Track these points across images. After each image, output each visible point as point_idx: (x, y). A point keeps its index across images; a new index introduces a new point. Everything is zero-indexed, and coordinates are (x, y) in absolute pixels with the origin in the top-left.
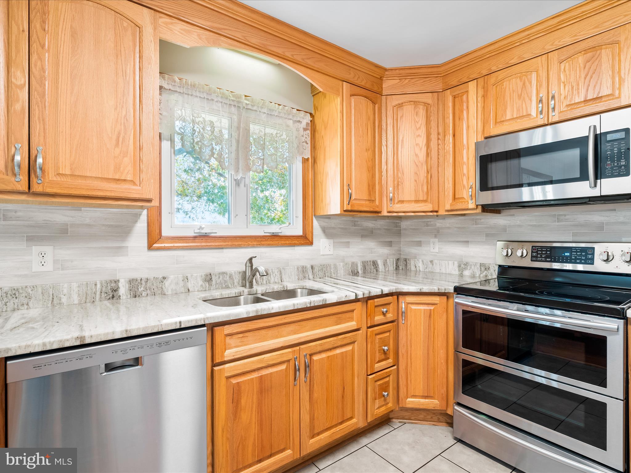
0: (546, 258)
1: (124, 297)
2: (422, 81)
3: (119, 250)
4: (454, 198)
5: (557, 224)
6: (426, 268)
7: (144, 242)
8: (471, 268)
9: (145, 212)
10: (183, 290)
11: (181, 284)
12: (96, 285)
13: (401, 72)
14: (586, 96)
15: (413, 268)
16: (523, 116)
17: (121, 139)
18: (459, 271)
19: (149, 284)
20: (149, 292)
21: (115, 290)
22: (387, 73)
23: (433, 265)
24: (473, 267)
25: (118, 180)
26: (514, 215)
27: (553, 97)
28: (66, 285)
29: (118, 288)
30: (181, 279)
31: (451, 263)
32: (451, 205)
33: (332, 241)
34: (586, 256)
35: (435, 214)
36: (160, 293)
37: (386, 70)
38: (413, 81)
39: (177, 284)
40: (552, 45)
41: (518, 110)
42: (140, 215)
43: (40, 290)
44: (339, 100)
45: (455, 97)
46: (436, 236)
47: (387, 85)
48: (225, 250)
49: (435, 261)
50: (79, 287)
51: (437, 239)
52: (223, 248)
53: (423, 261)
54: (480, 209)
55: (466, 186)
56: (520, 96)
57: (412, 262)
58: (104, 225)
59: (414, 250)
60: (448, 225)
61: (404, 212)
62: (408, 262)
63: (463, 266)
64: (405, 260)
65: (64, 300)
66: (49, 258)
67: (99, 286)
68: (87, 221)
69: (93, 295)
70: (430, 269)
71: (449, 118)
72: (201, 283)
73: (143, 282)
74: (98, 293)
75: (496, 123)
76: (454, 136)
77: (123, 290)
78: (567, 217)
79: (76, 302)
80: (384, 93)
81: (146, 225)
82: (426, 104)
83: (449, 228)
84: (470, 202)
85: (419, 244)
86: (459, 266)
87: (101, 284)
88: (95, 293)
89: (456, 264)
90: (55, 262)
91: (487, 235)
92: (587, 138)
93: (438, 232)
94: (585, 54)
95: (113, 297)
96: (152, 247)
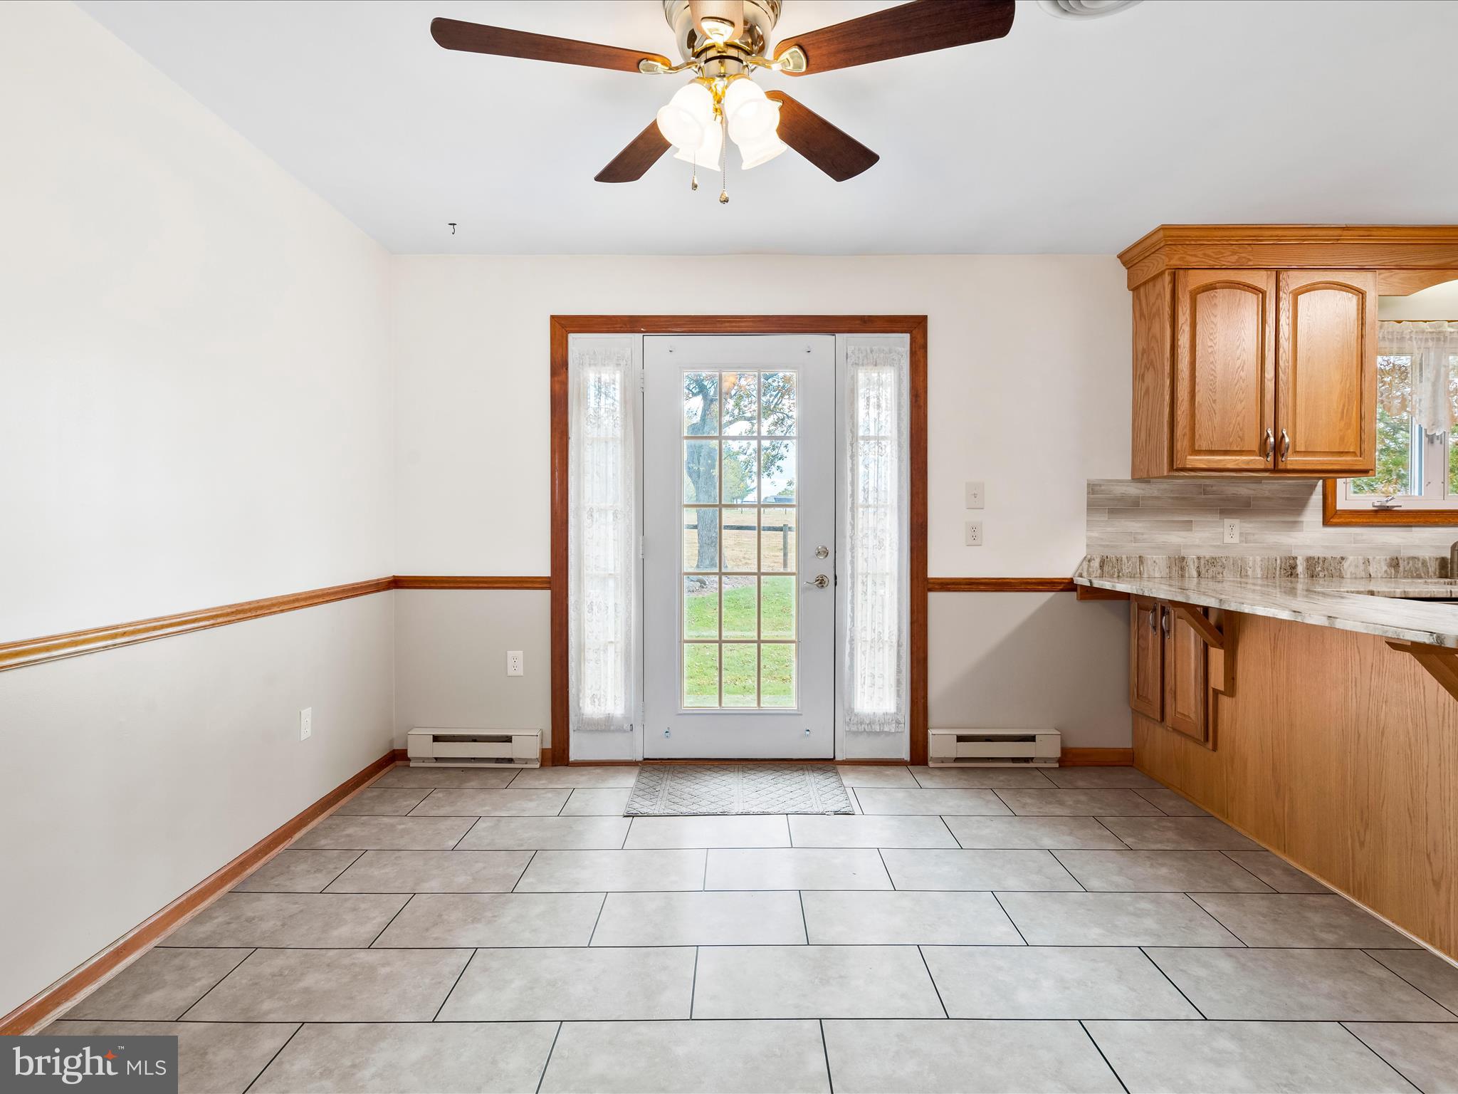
1: (1302, 576)
3: (1294, 525)
7: (1319, 517)
9: (1320, 482)
10: (1363, 574)
11: (1362, 567)
12: (1276, 560)
17: (1345, 411)
19: (1326, 565)
20: (1326, 573)
21: (1294, 567)
25: (1342, 452)
28: (1251, 558)
29: (1296, 565)
30: (1361, 562)
36: (1338, 574)
39: (1357, 566)
42: (1316, 486)
43: (1232, 561)
50: (1262, 561)
58: (1281, 498)
65: (1250, 573)
66: (1236, 532)
67: (1278, 562)
68: (1267, 494)
69: (1274, 571)
72: (1385, 568)
73: (1321, 561)
74: (1278, 569)
77: (1300, 569)
79: (1259, 576)
81: (1321, 497)
87: (1281, 559)
88: (1275, 569)
90: (1241, 534)
95: (1291, 575)
96: (1326, 523)
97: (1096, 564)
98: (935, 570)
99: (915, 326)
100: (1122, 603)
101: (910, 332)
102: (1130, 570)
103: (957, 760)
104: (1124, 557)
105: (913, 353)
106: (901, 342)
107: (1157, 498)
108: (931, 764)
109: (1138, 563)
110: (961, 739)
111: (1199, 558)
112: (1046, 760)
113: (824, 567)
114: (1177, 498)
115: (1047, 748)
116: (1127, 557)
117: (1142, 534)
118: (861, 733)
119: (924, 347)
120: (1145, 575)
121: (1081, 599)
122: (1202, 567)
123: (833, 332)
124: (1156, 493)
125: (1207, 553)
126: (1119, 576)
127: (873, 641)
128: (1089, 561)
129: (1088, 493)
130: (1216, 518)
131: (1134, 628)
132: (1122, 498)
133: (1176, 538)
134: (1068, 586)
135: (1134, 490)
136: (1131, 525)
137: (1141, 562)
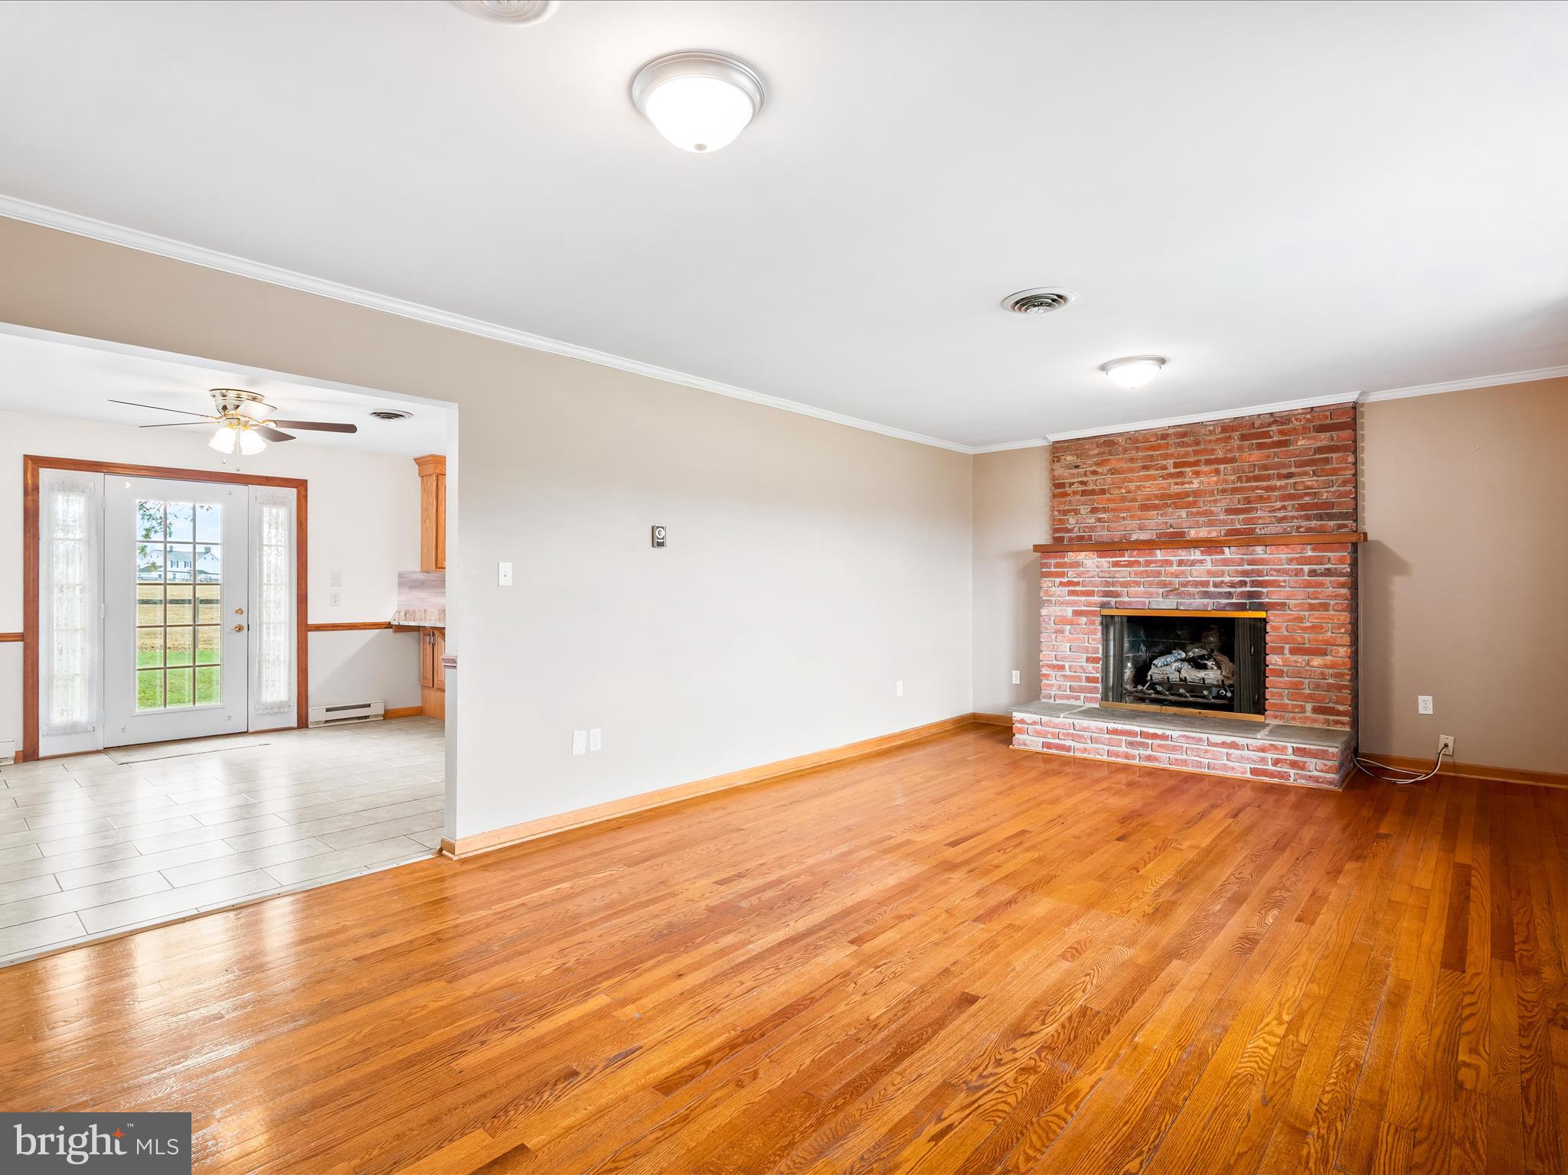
97: (403, 614)
98: (312, 620)
99: (301, 485)
100: (415, 634)
101: (297, 488)
102: (420, 617)
103: (326, 722)
104: (417, 610)
105: (299, 500)
106: (292, 493)
107: (433, 581)
108: (310, 726)
110: (328, 710)
112: (376, 716)
113: (241, 620)
115: (377, 709)
117: (426, 599)
118: (265, 714)
119: (306, 497)
120: (427, 619)
121: (395, 632)
123: (246, 484)
124: (433, 578)
126: (414, 620)
127: (274, 661)
128: (399, 613)
129: (399, 578)
131: (422, 644)
132: (414, 581)
133: (443, 600)
134: (389, 626)
135: (422, 577)
136: (419, 594)
137: (425, 612)
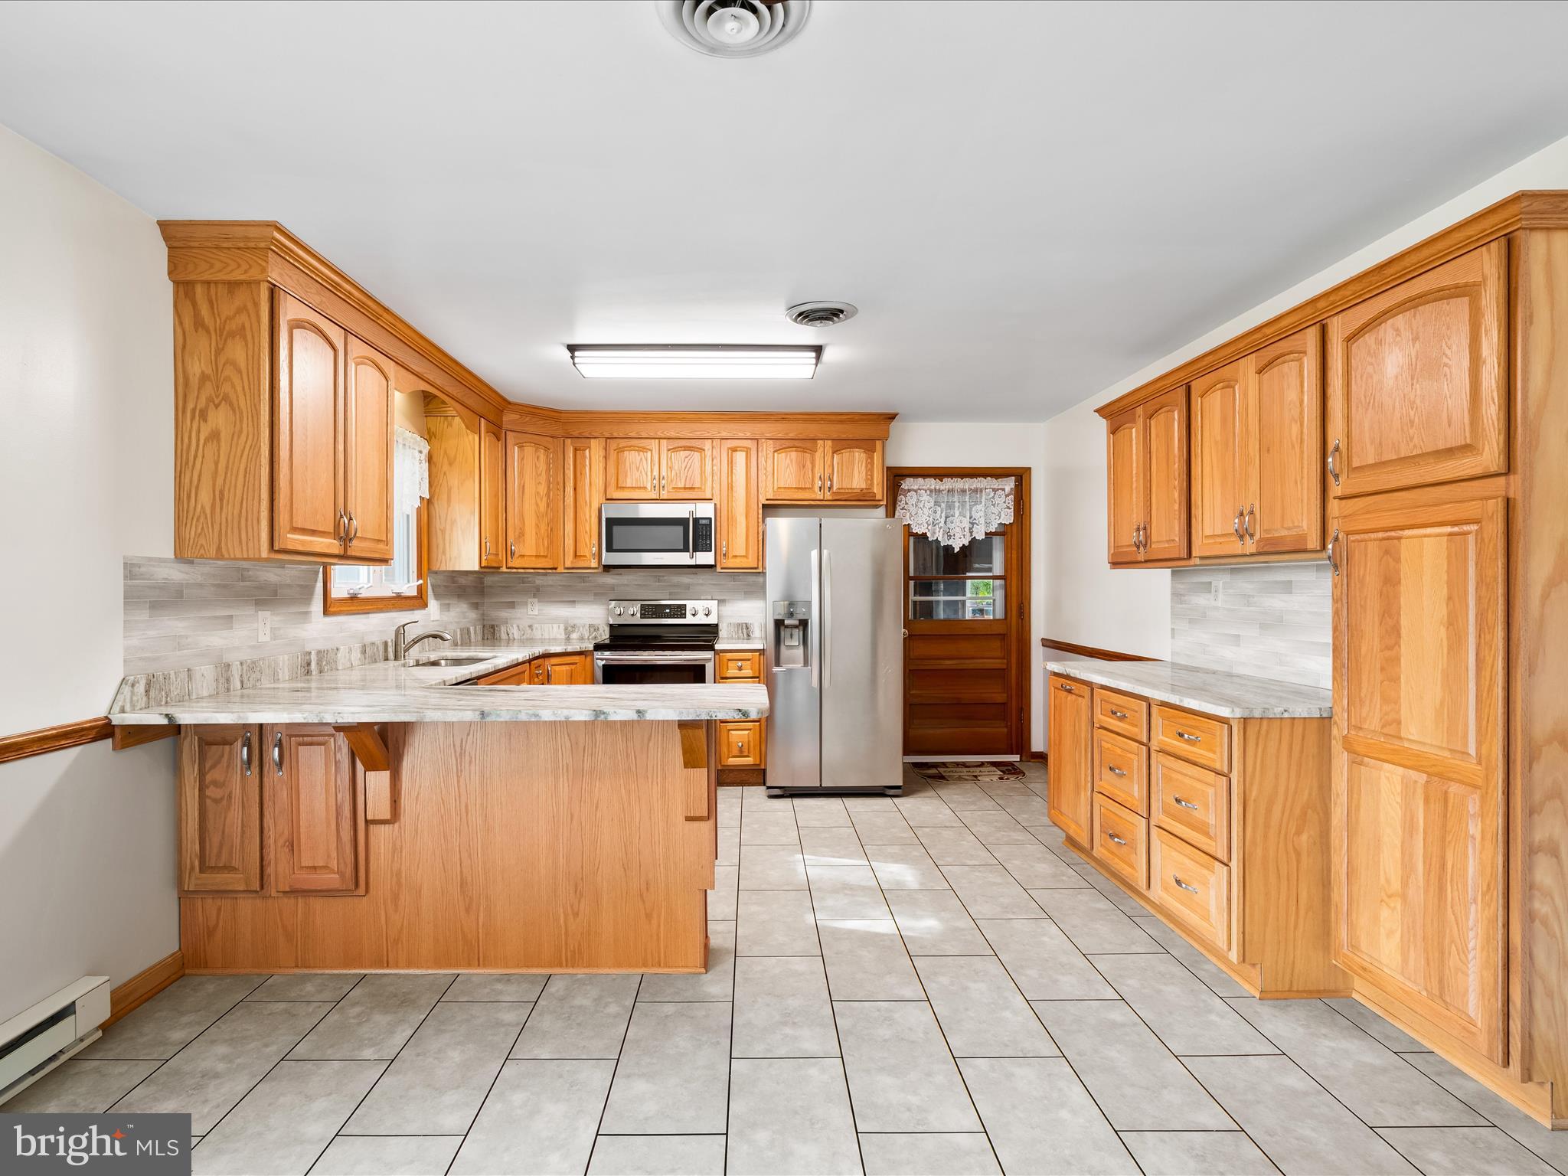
0: (652, 615)
1: (315, 673)
2: (542, 422)
3: (306, 616)
4: (576, 555)
5: (657, 584)
6: (523, 635)
7: (321, 606)
8: (579, 630)
9: (321, 569)
10: (349, 664)
13: (525, 409)
14: (685, 485)
15: (504, 636)
16: (640, 488)
18: (566, 635)
21: (309, 663)
22: (510, 406)
23: (532, 630)
24: (581, 629)
26: (621, 574)
27: (663, 478)
29: (311, 661)
31: (555, 626)
32: (572, 562)
33: (439, 602)
34: (680, 611)
35: (554, 571)
37: (510, 403)
38: (534, 420)
40: (662, 433)
41: (637, 480)
42: (319, 572)
44: (477, 438)
45: (576, 450)
46: (535, 596)
47: (508, 418)
48: (370, 615)
49: (536, 626)
51: (536, 600)
52: (368, 613)
53: (518, 627)
54: (601, 569)
55: (588, 544)
56: (638, 469)
57: (503, 629)
58: (298, 585)
59: (504, 614)
60: (551, 583)
61: (524, 568)
62: (496, 628)
63: (569, 629)
64: (493, 627)
66: (268, 626)
67: (300, 659)
68: (288, 580)
69: (297, 670)
70: (528, 636)
71: (569, 469)
72: (359, 655)
74: (299, 667)
75: (618, 487)
76: (575, 489)
77: (313, 665)
78: (665, 578)
80: (504, 427)
81: (323, 584)
82: (547, 449)
83: (552, 586)
84: (593, 561)
85: (512, 605)
86: (566, 629)
87: (301, 656)
89: (562, 627)
90: (271, 630)
91: (596, 594)
92: (688, 519)
93: (538, 590)
94: (685, 450)
96: (326, 612)
97: (141, 688)
102: (179, 691)
104: (172, 672)
107: (201, 585)
109: (187, 679)
111: (241, 664)
112: (85, 1037)
114: (218, 586)
115: (92, 1013)
116: (175, 673)
117: (187, 637)
120: (194, 696)
121: (123, 747)
122: (244, 675)
124: (199, 579)
125: (247, 656)
126: (166, 703)
128: (133, 685)
129: (125, 577)
130: (249, 610)
131: (191, 773)
132: (164, 586)
133: (216, 639)
134: (104, 730)
135: (176, 574)
136: (174, 625)
137: (190, 677)
